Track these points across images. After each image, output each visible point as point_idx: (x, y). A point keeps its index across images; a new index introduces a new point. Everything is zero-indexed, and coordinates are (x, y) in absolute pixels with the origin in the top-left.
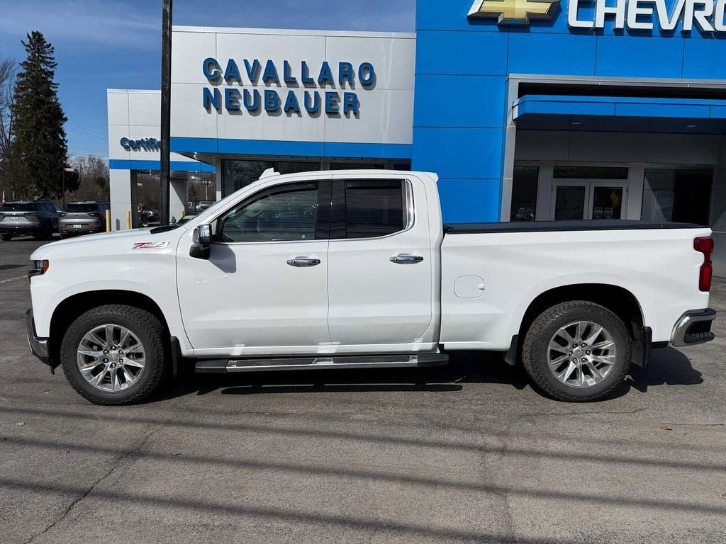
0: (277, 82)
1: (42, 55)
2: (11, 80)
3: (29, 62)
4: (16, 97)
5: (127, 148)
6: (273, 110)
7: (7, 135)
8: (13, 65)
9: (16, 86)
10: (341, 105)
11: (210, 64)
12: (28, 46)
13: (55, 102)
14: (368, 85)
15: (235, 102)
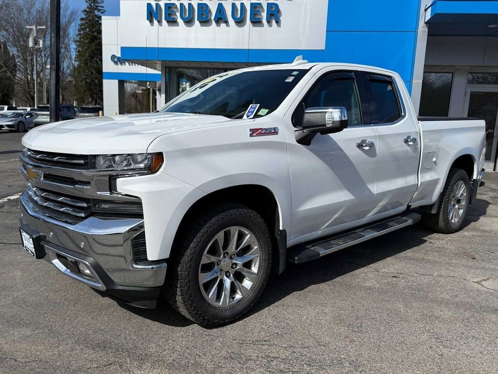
1: (96, 4)
2: (76, 24)
3: (87, 10)
4: (78, 35)
5: (116, 63)
6: (205, 22)
7: (73, 62)
8: (77, 12)
9: (79, 27)
10: (264, 15)
15: (173, 15)
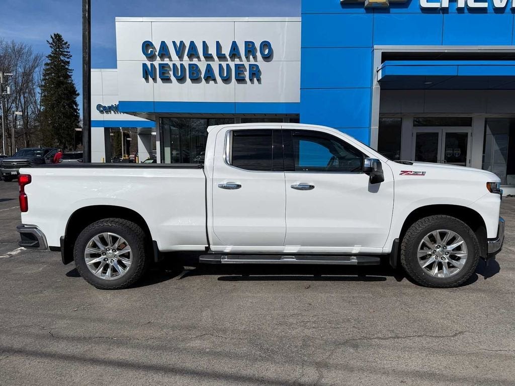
0: (198, 58)
1: (61, 50)
2: (40, 68)
3: (52, 55)
4: (43, 80)
5: (102, 112)
6: (196, 79)
7: (39, 107)
8: (41, 57)
9: (44, 72)
10: (247, 74)
11: (147, 45)
12: (51, 44)
13: (71, 83)
14: (268, 58)
15: (167, 73)
